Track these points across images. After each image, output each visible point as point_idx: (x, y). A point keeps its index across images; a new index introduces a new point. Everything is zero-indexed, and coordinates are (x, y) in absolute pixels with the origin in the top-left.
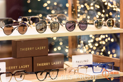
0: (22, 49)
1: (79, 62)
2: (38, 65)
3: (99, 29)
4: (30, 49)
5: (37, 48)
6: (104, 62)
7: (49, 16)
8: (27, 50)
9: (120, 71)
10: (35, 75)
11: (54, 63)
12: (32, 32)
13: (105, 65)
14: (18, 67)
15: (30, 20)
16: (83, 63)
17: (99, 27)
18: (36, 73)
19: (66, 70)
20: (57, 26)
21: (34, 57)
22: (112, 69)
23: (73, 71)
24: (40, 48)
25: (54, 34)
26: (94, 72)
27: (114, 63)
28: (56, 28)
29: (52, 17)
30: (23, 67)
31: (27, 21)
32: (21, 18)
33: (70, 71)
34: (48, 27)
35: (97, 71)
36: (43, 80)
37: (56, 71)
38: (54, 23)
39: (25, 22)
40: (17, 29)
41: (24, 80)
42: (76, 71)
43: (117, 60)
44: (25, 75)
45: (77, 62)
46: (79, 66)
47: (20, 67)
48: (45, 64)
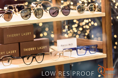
0: (8, 36)
1: (64, 45)
2: (25, 50)
3: (82, 13)
4: (16, 35)
5: (23, 35)
6: (87, 45)
7: (34, 4)
8: (14, 36)
9: (104, 53)
10: (22, 59)
11: (40, 48)
13: (88, 48)
14: (6, 53)
15: (16, 8)
16: (68, 46)
17: (81, 12)
18: (23, 58)
19: (51, 54)
20: (41, 12)
21: (20, 43)
22: (95, 51)
23: (58, 54)
24: (25, 34)
25: (38, 20)
26: (78, 54)
27: (97, 45)
28: (40, 14)
29: (36, 5)
30: (10, 52)
31: (12, 9)
32: (7, 6)
33: (56, 55)
34: (32, 14)
35: (81, 53)
36: (29, 64)
37: (42, 55)
38: (38, 10)
39: (11, 10)
40: (3, 17)
41: (11, 64)
42: (61, 55)
44: (13, 60)
45: (62, 46)
46: (64, 49)
47: (8, 53)
48: (31, 49)
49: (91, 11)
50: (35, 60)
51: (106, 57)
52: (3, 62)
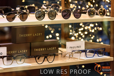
0: (21, 35)
1: (73, 47)
2: (36, 50)
3: (92, 17)
4: (28, 35)
7: (45, 5)
8: (26, 36)
9: (111, 57)
11: (50, 49)
12: (32, 19)
13: (97, 50)
15: (27, 9)
16: (76, 49)
18: (35, 57)
19: (62, 55)
20: (54, 14)
21: (32, 43)
22: (103, 54)
23: (68, 55)
24: (37, 35)
26: (87, 56)
27: (105, 48)
28: (53, 16)
29: (47, 7)
30: (22, 51)
31: (24, 10)
32: (19, 7)
33: (65, 56)
34: (46, 15)
36: (41, 64)
37: (53, 55)
38: (51, 11)
40: (18, 17)
41: (24, 63)
42: (71, 56)
43: (108, 46)
44: (26, 59)
45: (71, 48)
46: (72, 51)
47: (19, 52)
48: (41, 50)
49: (100, 15)
50: (47, 60)
51: (113, 60)
52: (17, 60)
